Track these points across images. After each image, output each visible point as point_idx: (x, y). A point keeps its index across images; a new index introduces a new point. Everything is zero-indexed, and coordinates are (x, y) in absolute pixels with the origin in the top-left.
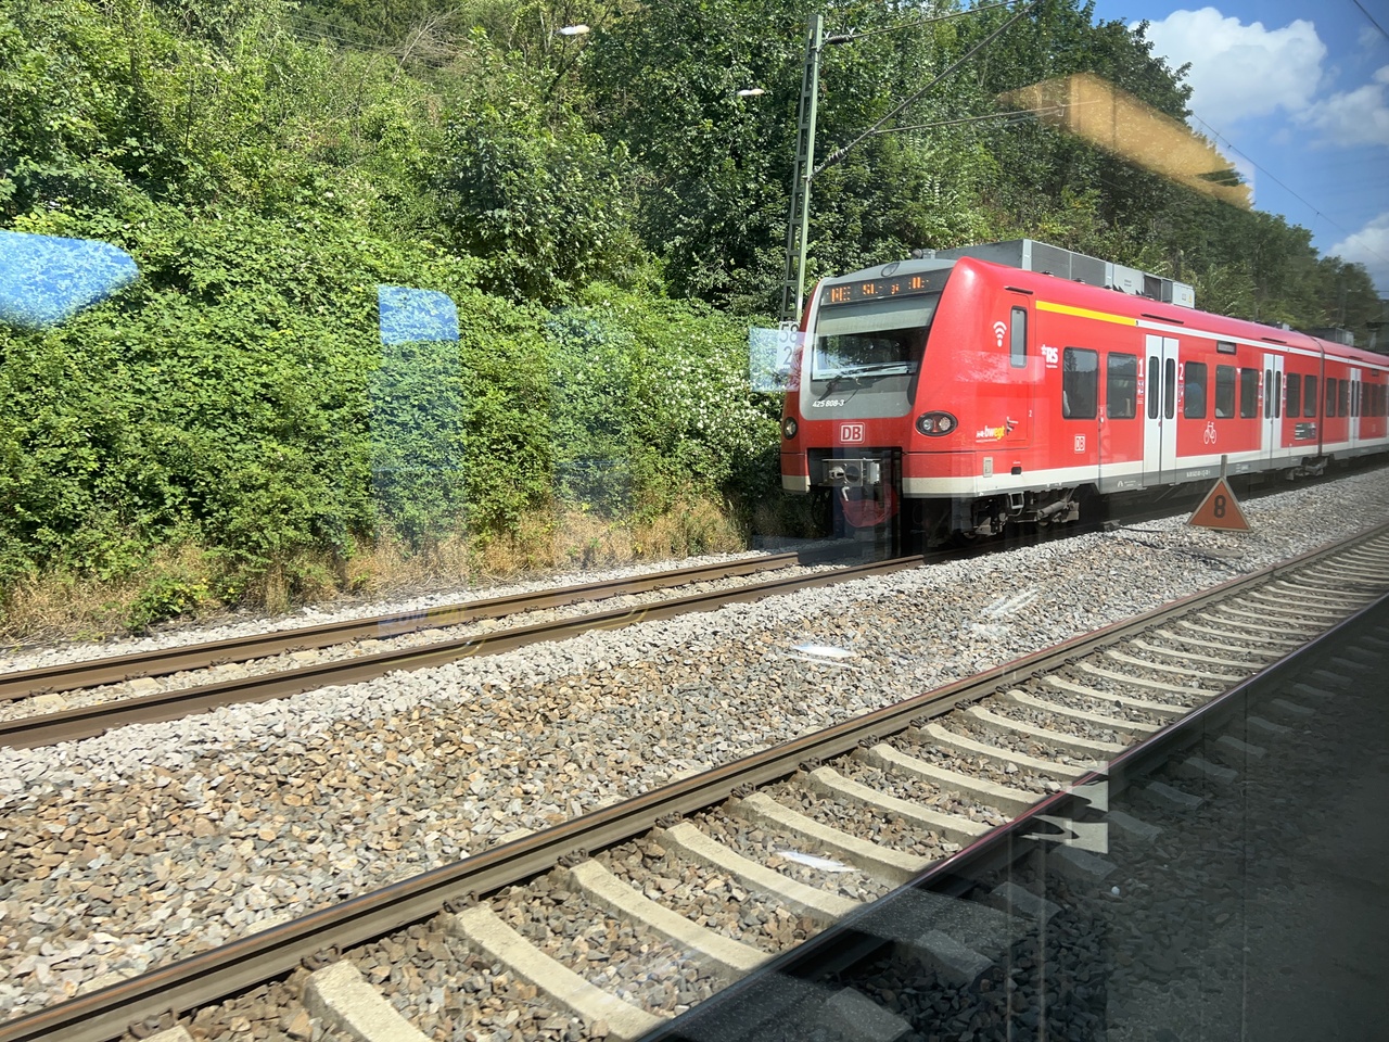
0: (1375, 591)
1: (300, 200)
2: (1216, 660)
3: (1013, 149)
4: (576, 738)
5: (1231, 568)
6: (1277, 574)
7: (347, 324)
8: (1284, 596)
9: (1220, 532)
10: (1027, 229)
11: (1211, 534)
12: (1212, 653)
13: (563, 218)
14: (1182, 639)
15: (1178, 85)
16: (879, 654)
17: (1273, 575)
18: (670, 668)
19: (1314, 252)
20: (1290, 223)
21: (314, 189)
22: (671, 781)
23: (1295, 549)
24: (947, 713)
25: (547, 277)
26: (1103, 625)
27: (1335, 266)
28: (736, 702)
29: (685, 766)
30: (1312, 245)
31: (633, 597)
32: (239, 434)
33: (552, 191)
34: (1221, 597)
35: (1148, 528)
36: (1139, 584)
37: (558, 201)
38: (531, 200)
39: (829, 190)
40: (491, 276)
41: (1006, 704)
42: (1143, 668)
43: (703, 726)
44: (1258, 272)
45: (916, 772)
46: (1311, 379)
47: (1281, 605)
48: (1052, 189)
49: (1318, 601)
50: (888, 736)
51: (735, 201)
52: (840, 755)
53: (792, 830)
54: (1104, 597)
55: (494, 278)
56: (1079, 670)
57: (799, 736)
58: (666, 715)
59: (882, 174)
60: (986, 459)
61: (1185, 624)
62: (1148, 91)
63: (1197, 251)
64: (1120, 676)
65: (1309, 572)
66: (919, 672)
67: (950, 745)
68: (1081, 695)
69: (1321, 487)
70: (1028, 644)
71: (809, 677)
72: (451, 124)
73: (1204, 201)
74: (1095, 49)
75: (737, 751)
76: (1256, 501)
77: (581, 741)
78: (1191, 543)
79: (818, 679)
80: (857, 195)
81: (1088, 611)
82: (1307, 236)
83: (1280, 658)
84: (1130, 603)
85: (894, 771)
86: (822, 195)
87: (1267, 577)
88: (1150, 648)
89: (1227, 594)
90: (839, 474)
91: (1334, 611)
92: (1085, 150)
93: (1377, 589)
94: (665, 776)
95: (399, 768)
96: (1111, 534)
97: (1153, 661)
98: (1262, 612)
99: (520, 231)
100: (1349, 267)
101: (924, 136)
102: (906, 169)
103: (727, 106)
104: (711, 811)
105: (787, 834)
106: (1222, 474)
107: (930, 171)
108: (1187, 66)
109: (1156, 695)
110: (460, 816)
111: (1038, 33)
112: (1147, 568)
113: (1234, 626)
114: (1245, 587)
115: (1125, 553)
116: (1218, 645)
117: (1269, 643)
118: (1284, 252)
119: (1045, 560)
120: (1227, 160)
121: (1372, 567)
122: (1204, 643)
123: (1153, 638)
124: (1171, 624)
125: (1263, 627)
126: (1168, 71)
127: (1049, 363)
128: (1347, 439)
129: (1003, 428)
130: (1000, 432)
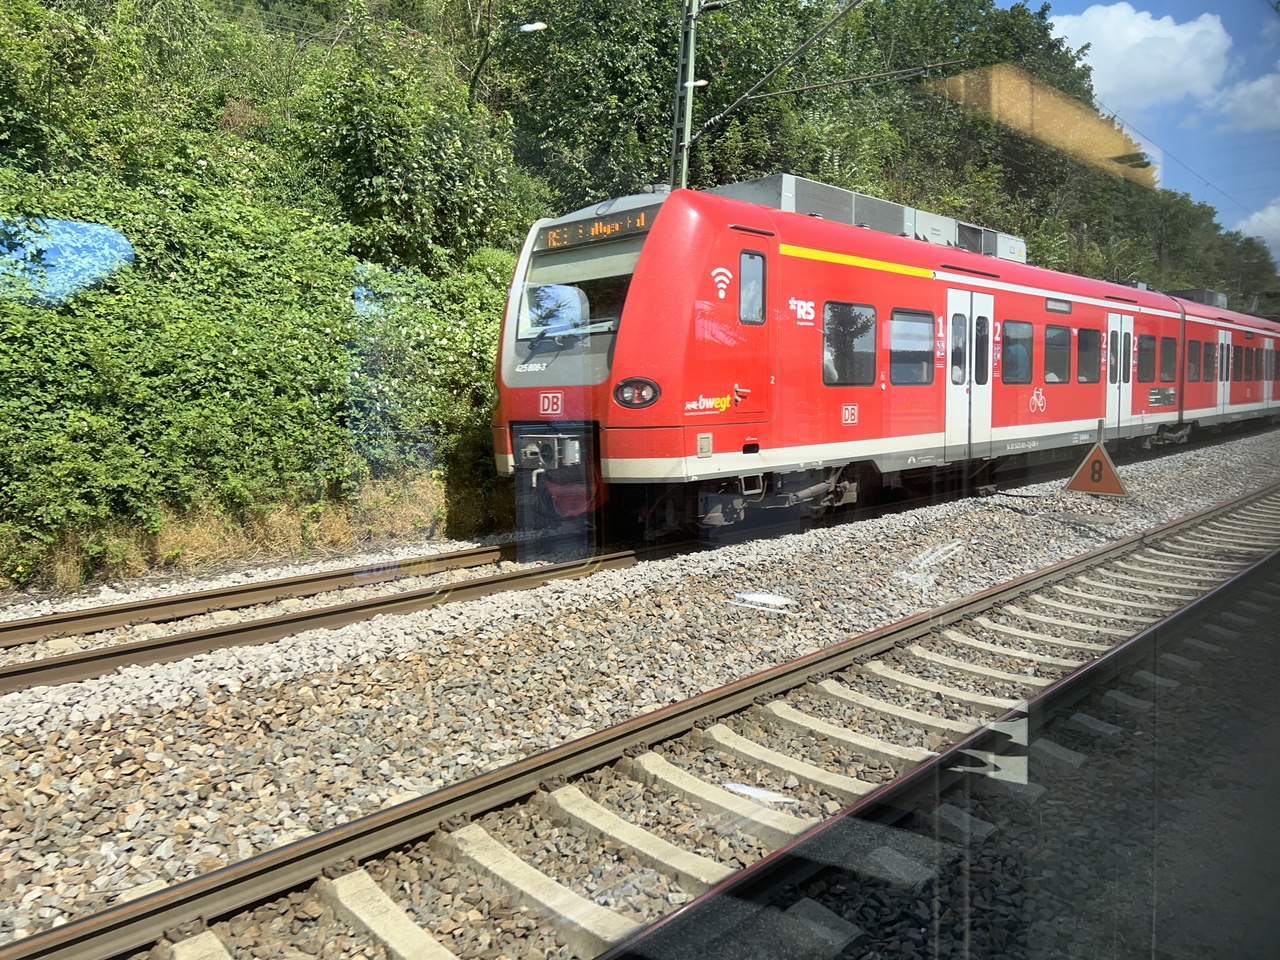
0: (1247, 560)
1: (170, 168)
2: (1061, 641)
3: (917, 125)
4: (289, 752)
5: (1101, 535)
6: (1146, 541)
7: (200, 291)
8: (1151, 565)
9: (1097, 497)
10: (929, 202)
11: (1087, 499)
12: (1058, 633)
13: (440, 183)
14: (1030, 616)
15: (1078, 64)
16: (693, 637)
17: (1143, 542)
18: (444, 661)
19: (1217, 227)
20: (1195, 200)
21: (187, 156)
22: (384, 807)
23: (1173, 513)
24: (745, 708)
25: (425, 243)
26: (951, 600)
27: (1237, 240)
28: (508, 699)
29: (410, 786)
30: (1216, 220)
31: (466, 571)
32: (45, 402)
33: (431, 159)
34: (1082, 567)
35: (1025, 493)
36: (1000, 553)
37: (437, 169)
38: (408, 169)
39: (730, 163)
40: (368, 243)
41: (817, 696)
42: (980, 651)
43: (455, 732)
44: (1161, 244)
45: (678, 789)
46: (1169, 342)
47: (1145, 576)
48: (955, 164)
49: (1184, 571)
50: (665, 740)
51: (639, 175)
52: (600, 767)
53: (495, 877)
54: (959, 568)
55: (372, 246)
56: (909, 654)
57: (566, 741)
58: (414, 719)
59: (781, 147)
60: (700, 436)
61: (1038, 598)
62: (1049, 69)
63: (1100, 224)
64: (951, 662)
65: (1180, 538)
66: (730, 659)
67: (733, 751)
68: (903, 684)
69: (1210, 450)
70: (862, 622)
71: (603, 667)
72: (329, 93)
73: (1110, 179)
74: (996, 31)
75: (481, 765)
76: (1140, 465)
77: (295, 755)
78: (1066, 509)
79: (614, 669)
80: (757, 167)
81: (939, 584)
82: (1211, 213)
83: (1129, 638)
84: (985, 575)
85: (656, 787)
86: (723, 167)
87: (1137, 544)
88: (994, 626)
89: (1089, 565)
90: (533, 454)
91: (1200, 583)
92: (987, 127)
93: (1249, 557)
94: (377, 800)
95: (50, 796)
96: (984, 500)
97: (994, 642)
98: (1124, 583)
99: (396, 198)
100: (1249, 241)
101: (825, 111)
102: (806, 143)
103: (633, 83)
104: (408, 850)
105: (487, 882)
106: (1099, 439)
107: (829, 144)
108: (1087, 46)
109: (984, 685)
110: (87, 863)
111: (941, 13)
112: (1012, 535)
113: (1090, 600)
114: (1112, 555)
115: (992, 520)
116: (1068, 623)
117: (1122, 620)
118: (1185, 226)
119: (907, 528)
120: (1134, 142)
121: (1247, 533)
122: (1053, 620)
123: (1000, 615)
124: (1023, 599)
125: (1120, 602)
126: (1068, 50)
127: (802, 320)
128: (1215, 405)
129: (729, 398)
130: (724, 403)
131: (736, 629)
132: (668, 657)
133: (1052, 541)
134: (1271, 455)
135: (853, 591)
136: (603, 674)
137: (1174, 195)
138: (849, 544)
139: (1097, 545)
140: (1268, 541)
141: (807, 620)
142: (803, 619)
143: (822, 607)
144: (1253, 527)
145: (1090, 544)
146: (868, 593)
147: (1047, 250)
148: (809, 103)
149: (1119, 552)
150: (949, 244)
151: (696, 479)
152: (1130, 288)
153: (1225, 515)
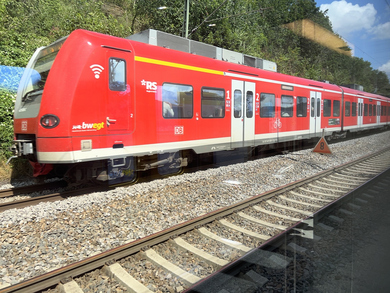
0: (369, 177)
2: (296, 210)
5: (321, 168)
6: (336, 170)
8: (335, 179)
9: (322, 154)
10: (276, 59)
11: (319, 155)
12: (296, 206)
14: (288, 199)
15: (325, 16)
16: (159, 210)
17: (334, 171)
18: (54, 222)
19: (371, 68)
20: (365, 60)
23: (347, 160)
26: (261, 193)
27: (377, 72)
28: (73, 239)
30: (371, 66)
35: (298, 153)
42: (265, 214)
44: (352, 73)
45: (121, 281)
47: (333, 183)
48: (285, 47)
49: (346, 181)
54: (268, 181)
56: (238, 216)
59: (226, 40)
60: (83, 141)
61: (292, 192)
63: (332, 67)
64: (253, 219)
65: (348, 169)
66: (170, 219)
67: (152, 261)
69: (363, 138)
70: (226, 202)
71: (118, 224)
78: (311, 159)
79: (122, 225)
81: (258, 187)
82: (369, 64)
85: (113, 280)
87: (332, 171)
88: (273, 204)
91: (351, 186)
93: (370, 176)
96: (284, 156)
97: (271, 210)
98: (324, 186)
100: (381, 72)
102: (234, 39)
107: (242, 40)
113: (311, 193)
114: (323, 175)
115: (283, 163)
116: (301, 202)
117: (320, 201)
118: (360, 67)
119: (253, 166)
120: (345, 42)
121: (371, 167)
122: (295, 201)
123: (276, 199)
124: (287, 193)
125: (321, 193)
126: (321, 11)
127: (149, 90)
128: (357, 125)
129: (103, 123)
130: (100, 126)
131: (177, 206)
132: (145, 218)
133: (303, 170)
134: (384, 140)
135: (225, 190)
136: (117, 226)
137: (358, 58)
138: (231, 172)
139: (319, 172)
140: (378, 170)
141: (205, 202)
142: (204, 202)
143: (212, 197)
144: (374, 165)
145: (316, 171)
146: (231, 191)
147: (315, 75)
148: (236, 27)
149: (325, 175)
150: (239, 63)
151: (81, 161)
152: (323, 83)
153: (365, 160)
